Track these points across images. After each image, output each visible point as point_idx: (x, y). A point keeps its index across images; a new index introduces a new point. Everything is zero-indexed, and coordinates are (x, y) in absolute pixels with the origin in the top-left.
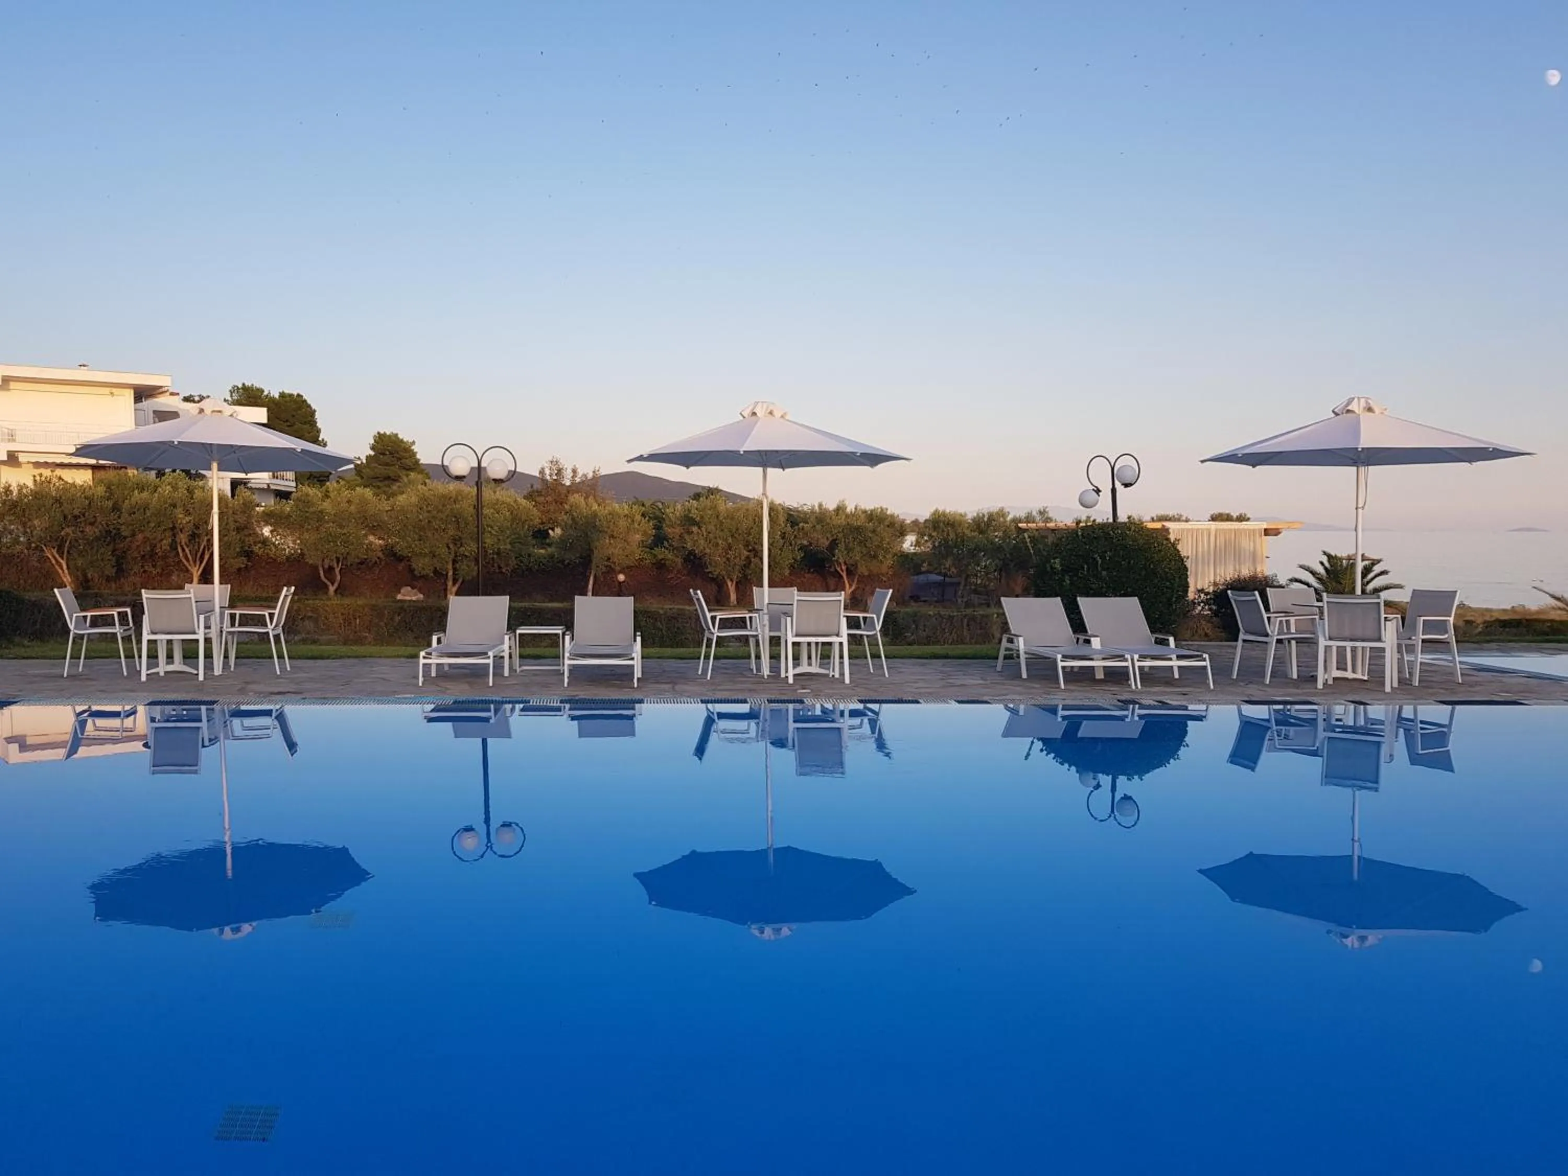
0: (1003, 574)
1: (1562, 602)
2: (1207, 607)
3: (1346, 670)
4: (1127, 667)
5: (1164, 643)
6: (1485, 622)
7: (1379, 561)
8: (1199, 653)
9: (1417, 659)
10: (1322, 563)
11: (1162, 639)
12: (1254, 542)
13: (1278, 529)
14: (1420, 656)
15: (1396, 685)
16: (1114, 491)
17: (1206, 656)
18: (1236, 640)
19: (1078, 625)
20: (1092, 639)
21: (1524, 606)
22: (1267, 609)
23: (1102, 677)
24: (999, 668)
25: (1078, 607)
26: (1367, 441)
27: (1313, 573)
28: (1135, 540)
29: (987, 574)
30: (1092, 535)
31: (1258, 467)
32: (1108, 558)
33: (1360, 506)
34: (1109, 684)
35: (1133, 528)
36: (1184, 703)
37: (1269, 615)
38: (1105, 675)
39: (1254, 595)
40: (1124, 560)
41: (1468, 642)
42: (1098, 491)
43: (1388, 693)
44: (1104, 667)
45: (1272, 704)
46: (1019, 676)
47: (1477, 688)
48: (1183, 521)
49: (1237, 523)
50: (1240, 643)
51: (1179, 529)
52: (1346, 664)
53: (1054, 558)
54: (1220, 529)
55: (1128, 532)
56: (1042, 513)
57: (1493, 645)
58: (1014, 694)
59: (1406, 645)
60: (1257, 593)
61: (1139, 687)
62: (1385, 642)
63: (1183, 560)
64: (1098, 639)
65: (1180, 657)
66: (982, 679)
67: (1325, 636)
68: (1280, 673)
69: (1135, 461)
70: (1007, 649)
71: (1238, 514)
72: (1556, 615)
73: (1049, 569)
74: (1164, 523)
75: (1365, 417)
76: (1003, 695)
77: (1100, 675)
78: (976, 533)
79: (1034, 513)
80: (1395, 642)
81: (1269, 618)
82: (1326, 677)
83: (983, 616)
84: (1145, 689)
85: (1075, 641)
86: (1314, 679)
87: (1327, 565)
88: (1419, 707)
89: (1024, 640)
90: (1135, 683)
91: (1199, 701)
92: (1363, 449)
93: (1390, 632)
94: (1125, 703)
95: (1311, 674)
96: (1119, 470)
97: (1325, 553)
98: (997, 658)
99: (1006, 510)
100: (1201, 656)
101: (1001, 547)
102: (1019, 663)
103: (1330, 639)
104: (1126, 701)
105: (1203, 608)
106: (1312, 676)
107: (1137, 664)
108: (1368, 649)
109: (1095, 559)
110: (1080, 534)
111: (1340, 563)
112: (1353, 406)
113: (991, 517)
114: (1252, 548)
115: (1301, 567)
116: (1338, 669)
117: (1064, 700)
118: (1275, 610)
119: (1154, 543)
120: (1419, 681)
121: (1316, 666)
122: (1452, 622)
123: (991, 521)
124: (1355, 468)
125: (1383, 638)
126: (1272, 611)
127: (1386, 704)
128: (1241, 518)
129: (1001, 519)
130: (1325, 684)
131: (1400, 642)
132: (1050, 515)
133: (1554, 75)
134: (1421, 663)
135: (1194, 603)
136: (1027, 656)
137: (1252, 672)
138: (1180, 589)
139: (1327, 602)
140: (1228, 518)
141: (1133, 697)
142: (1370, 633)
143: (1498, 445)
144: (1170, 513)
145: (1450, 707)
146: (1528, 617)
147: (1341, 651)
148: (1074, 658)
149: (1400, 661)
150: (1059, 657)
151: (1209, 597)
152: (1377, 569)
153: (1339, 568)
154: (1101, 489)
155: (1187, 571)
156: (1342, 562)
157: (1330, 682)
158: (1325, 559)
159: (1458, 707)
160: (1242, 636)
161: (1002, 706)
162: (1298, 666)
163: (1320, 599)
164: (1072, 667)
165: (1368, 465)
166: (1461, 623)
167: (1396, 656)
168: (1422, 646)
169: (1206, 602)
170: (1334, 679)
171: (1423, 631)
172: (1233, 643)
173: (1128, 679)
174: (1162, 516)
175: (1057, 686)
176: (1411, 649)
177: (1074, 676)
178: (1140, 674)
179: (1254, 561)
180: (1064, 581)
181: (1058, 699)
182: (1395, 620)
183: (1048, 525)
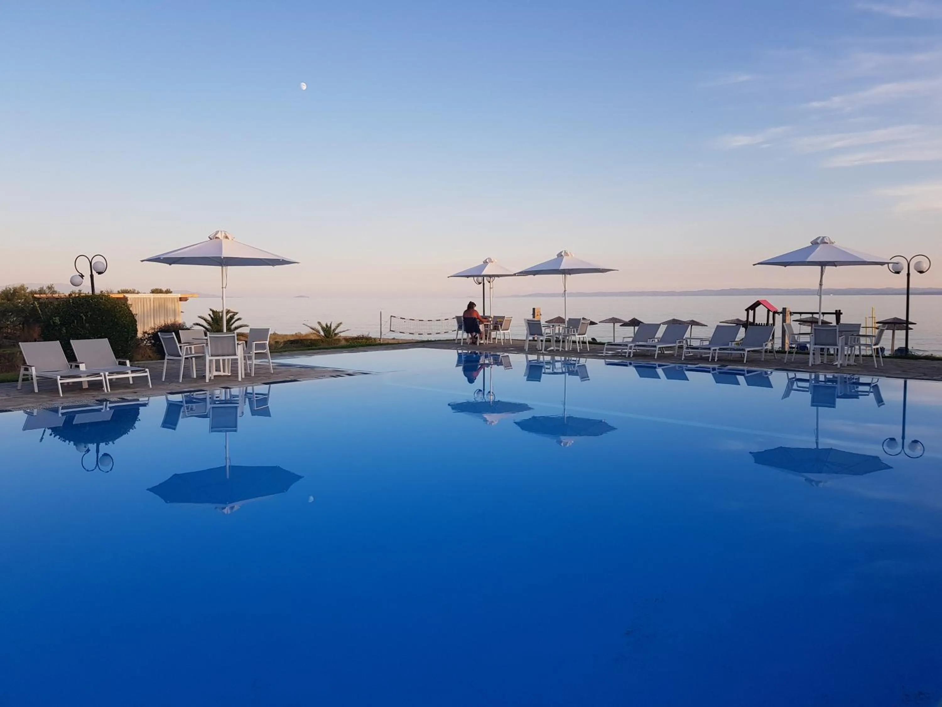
0: (25, 325)
1: (315, 330)
2: (149, 342)
3: (220, 371)
4: (102, 380)
5: (124, 364)
6: (284, 342)
7: (237, 313)
8: (143, 369)
9: (252, 363)
10: (210, 315)
11: (123, 362)
12: (174, 304)
13: (186, 298)
14: (254, 361)
15: (243, 377)
16: (92, 276)
17: (147, 370)
18: (164, 359)
19: (71, 357)
20: (80, 365)
21: (301, 333)
22: (180, 341)
23: (87, 387)
24: (19, 388)
25: (71, 346)
26: (226, 253)
27: (205, 320)
28: (105, 305)
29: (14, 326)
30: (79, 302)
31: (173, 265)
32: (89, 316)
33: (224, 286)
34: (91, 391)
35: (104, 298)
36: (136, 398)
37: (180, 345)
38: (89, 385)
39: (172, 335)
40: (99, 317)
41: (276, 352)
42: (82, 276)
43: (240, 381)
44: (88, 381)
45: (184, 393)
46: (33, 391)
47: (280, 375)
48: (136, 293)
49: (166, 294)
50: (166, 361)
51: (133, 298)
52: (220, 368)
53: (55, 317)
54: (156, 298)
55: (101, 301)
56: (50, 288)
57: (286, 353)
58: (30, 403)
59: (248, 356)
60: (173, 333)
61: (109, 390)
62: (237, 355)
63: (133, 316)
64: (84, 364)
65: (133, 372)
66: (7, 395)
67: (209, 354)
68: (187, 376)
69: (104, 260)
70: (24, 375)
71: (166, 289)
72: (313, 337)
73: (52, 323)
74: (125, 294)
75: (224, 241)
76: (20, 405)
77: (85, 386)
78: (5, 301)
79: (45, 288)
80: (243, 355)
81: (181, 347)
82: (210, 376)
83: (9, 354)
84: (113, 392)
85: (70, 367)
86: (204, 377)
87: (212, 316)
88: (255, 387)
89: (36, 369)
90: (107, 388)
91: (143, 395)
92: (224, 257)
93: (240, 350)
94: (101, 402)
95: (203, 375)
96: (94, 264)
97: (211, 310)
98: (17, 381)
99: (25, 286)
100: (144, 370)
101: (24, 309)
102: (33, 383)
103: (212, 356)
104: (101, 400)
105: (147, 342)
106: (204, 376)
107: (108, 378)
108: (230, 360)
109: (81, 317)
110: (71, 302)
111: (218, 315)
112: (219, 235)
113: (15, 290)
114: (173, 308)
115: (199, 317)
116: (216, 371)
117: (63, 403)
118: (184, 342)
119: (116, 307)
120: (254, 374)
121: (205, 370)
122: (268, 343)
123: (15, 293)
124: (221, 267)
125: (237, 354)
126: (182, 342)
127: (239, 387)
128: (168, 292)
129: (23, 292)
130: (210, 379)
131: (245, 355)
132: (55, 289)
133: (304, 85)
134: (255, 365)
135: (142, 340)
136: (38, 378)
137: (172, 376)
138: (133, 333)
139: (210, 337)
140: (161, 292)
141: (105, 397)
142: (231, 351)
143: (284, 258)
144: (129, 288)
145: (268, 386)
146: (301, 338)
147: (217, 361)
148: (69, 377)
149: (245, 364)
150: (59, 377)
151: (150, 336)
152: (236, 317)
153: (218, 317)
154: (83, 275)
155: (136, 322)
156: (219, 314)
157: (212, 378)
158: (211, 313)
159: (272, 385)
160: (166, 357)
161: (22, 411)
162: (196, 371)
163: (206, 335)
164: (68, 383)
165: (227, 266)
166: (273, 342)
167: (243, 361)
168: (255, 356)
169: (149, 339)
170: (215, 376)
171: (255, 348)
172: (163, 361)
173: (103, 387)
174: (124, 290)
175: (58, 395)
176: (250, 358)
177: (67, 388)
178: (110, 383)
179: (175, 315)
180: (62, 331)
181: (57, 403)
182: (242, 344)
183: (54, 295)
